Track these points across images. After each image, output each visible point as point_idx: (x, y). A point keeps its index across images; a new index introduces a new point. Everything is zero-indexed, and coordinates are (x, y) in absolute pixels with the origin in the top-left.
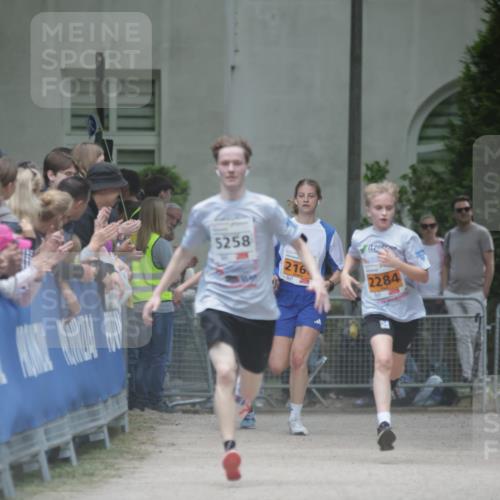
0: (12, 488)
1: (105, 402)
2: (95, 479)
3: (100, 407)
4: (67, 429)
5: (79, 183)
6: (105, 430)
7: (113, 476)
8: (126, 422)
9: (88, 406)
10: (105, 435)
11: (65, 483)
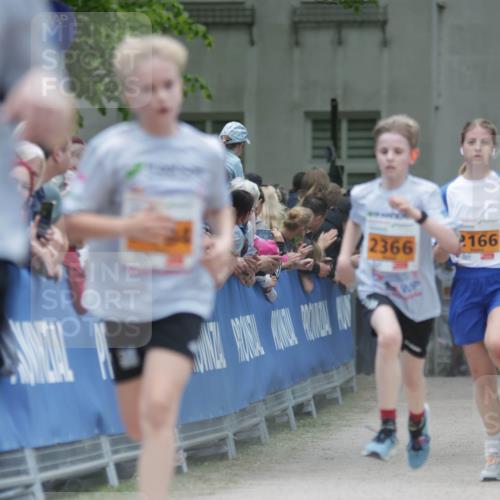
0: (267, 436)
1: (338, 368)
2: (331, 428)
3: (334, 372)
4: (309, 389)
5: (320, 202)
6: (338, 390)
7: (345, 426)
8: (354, 383)
9: (325, 372)
10: (338, 394)
11: (308, 432)
